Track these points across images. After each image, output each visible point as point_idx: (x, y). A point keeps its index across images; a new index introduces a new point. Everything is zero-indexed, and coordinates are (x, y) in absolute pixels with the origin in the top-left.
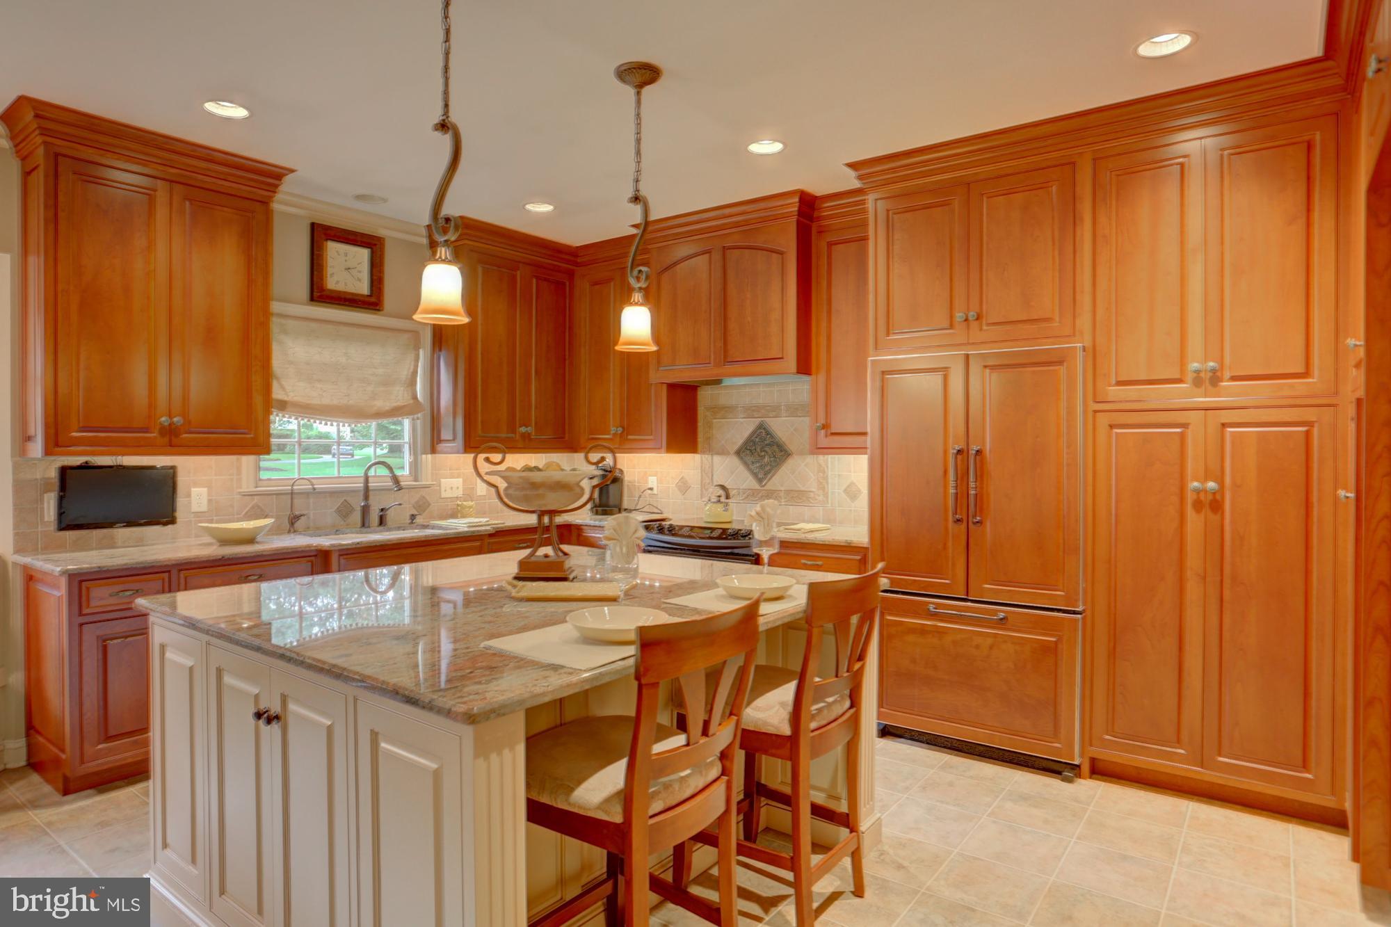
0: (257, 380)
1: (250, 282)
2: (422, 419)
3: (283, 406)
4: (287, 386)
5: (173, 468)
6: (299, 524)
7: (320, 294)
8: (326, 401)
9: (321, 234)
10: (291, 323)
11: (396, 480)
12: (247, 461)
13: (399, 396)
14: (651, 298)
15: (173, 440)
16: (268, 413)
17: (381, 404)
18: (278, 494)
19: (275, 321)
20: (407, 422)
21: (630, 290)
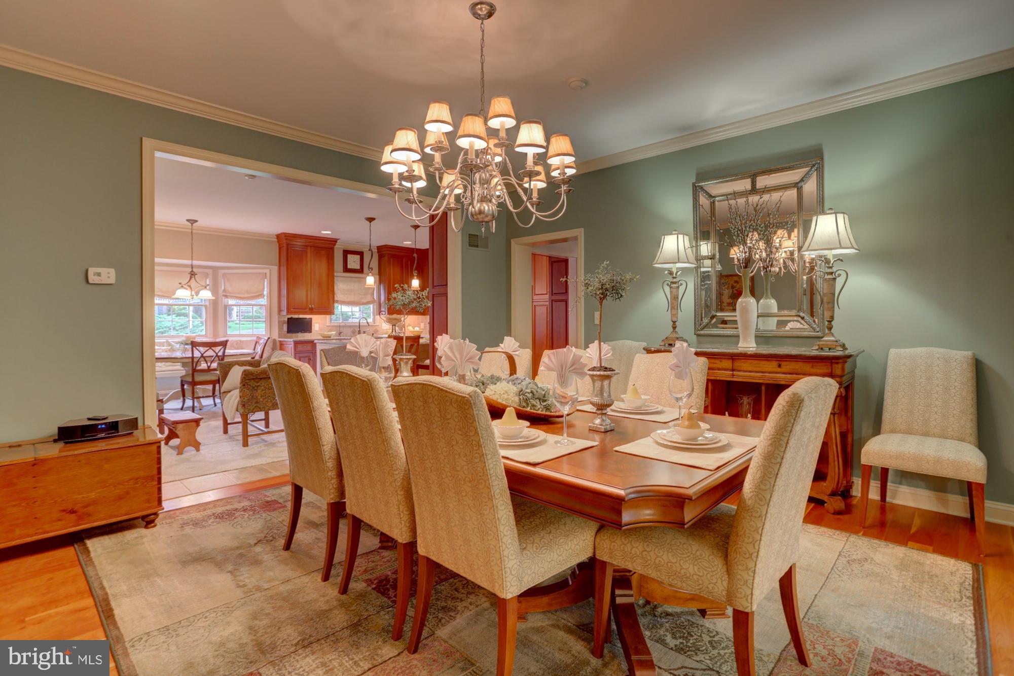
0: (331, 296)
1: (329, 270)
2: (376, 305)
3: (337, 302)
4: (338, 296)
5: (311, 319)
6: (342, 334)
7: (346, 270)
8: (349, 300)
9: (346, 253)
10: (339, 278)
11: (368, 323)
12: (328, 317)
13: (369, 298)
14: (418, 277)
15: (312, 311)
16: (334, 303)
17: (364, 301)
18: (336, 326)
19: (335, 278)
20: (371, 306)
21: (413, 276)
